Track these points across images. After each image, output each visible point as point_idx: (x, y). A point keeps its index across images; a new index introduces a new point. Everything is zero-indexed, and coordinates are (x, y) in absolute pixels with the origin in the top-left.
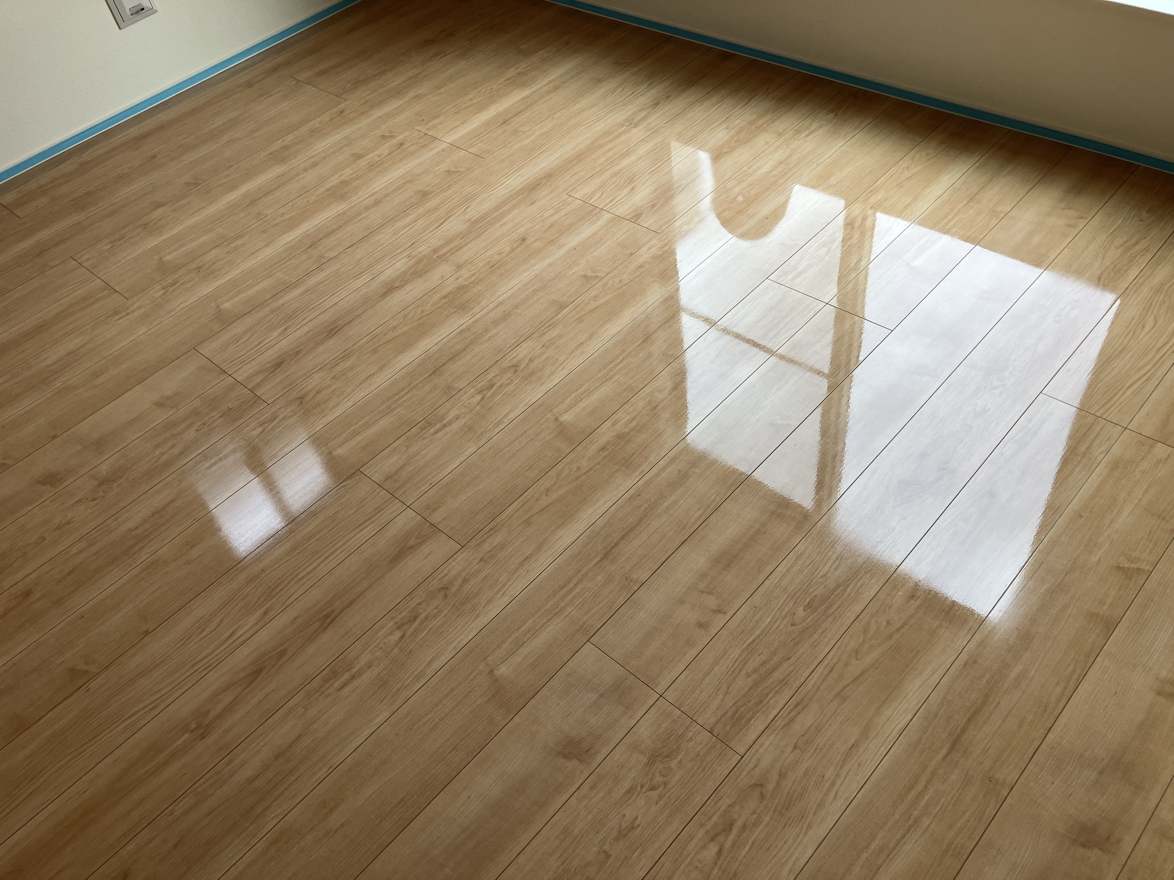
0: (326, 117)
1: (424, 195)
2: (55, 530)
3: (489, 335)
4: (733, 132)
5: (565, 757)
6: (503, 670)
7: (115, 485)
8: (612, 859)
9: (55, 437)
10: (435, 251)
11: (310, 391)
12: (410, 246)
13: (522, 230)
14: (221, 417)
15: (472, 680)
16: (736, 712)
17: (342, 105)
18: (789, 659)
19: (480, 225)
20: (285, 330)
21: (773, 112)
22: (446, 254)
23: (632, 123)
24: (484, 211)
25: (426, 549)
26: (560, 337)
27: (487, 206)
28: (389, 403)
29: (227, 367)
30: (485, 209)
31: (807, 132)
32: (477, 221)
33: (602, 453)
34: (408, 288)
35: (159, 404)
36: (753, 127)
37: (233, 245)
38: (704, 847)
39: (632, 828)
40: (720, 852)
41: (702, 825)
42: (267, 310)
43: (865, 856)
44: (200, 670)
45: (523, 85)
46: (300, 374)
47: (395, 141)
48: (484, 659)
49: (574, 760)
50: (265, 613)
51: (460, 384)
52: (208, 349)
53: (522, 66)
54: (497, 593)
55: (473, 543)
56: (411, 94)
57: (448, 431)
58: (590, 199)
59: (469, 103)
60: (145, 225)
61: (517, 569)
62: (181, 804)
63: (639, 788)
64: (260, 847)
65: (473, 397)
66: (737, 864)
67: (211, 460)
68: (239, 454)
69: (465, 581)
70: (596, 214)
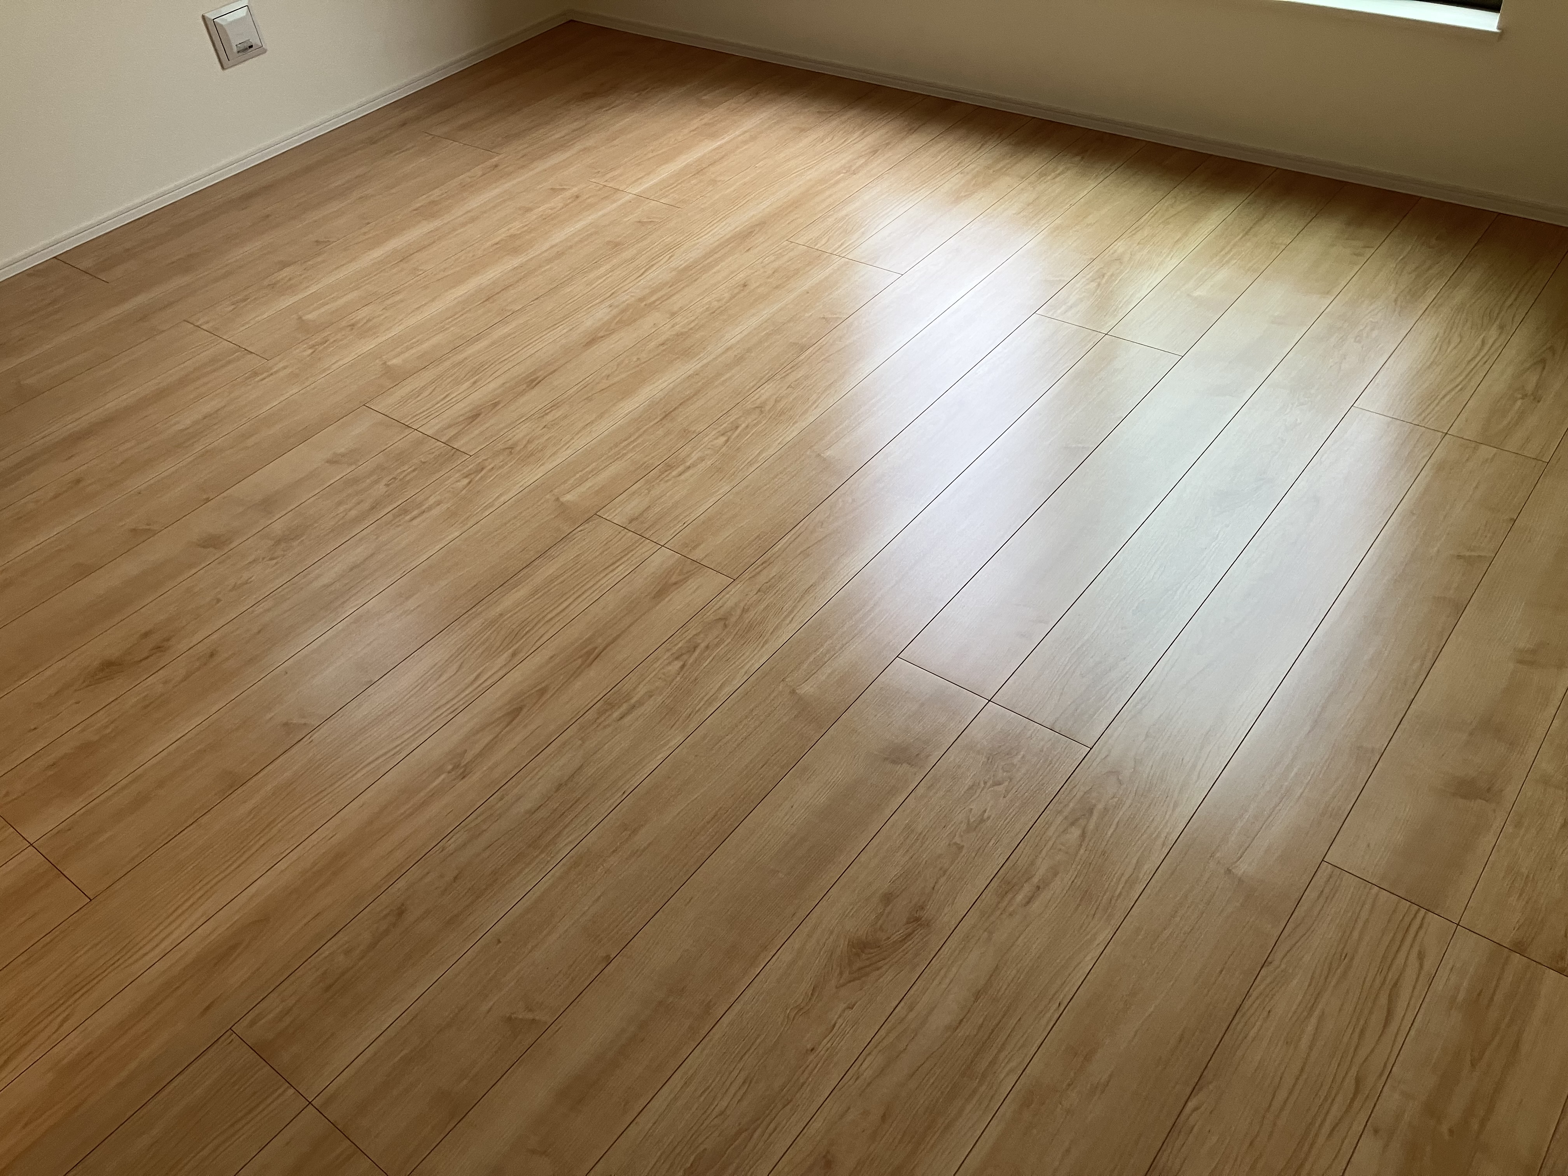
0: (478, 171)
1: (616, 246)
2: (231, 591)
3: (722, 379)
4: (969, 177)
5: (894, 762)
6: (807, 689)
7: (295, 544)
8: (964, 851)
9: (208, 500)
10: (641, 300)
11: (520, 441)
12: (610, 296)
13: (742, 275)
14: (414, 470)
15: (773, 700)
16: (1077, 708)
17: (496, 159)
18: (1124, 659)
19: (690, 273)
20: (475, 383)
21: (1010, 157)
22: (654, 302)
23: (850, 171)
24: (691, 260)
25: (692, 584)
26: (807, 377)
27: (694, 255)
28: (617, 449)
29: (410, 422)
30: (691, 258)
31: (1053, 174)
32: (687, 269)
34: (615, 337)
35: (333, 461)
36: (991, 171)
37: (389, 302)
38: (1065, 831)
39: (982, 821)
40: (1083, 835)
41: (1060, 812)
42: (447, 364)
43: (1240, 824)
44: (445, 714)
45: (713, 136)
46: (501, 426)
47: (568, 194)
48: (783, 680)
49: (904, 765)
50: (514, 655)
51: (700, 427)
52: (383, 404)
53: (707, 117)
54: (783, 620)
55: (746, 575)
56: (578, 147)
57: (695, 471)
58: (816, 244)
59: (650, 155)
60: (272, 286)
61: (802, 597)
62: (453, 840)
63: (982, 785)
64: (558, 871)
65: (716, 439)
66: (1104, 843)
67: (411, 513)
68: (444, 507)
69: (745, 611)
70: (825, 259)
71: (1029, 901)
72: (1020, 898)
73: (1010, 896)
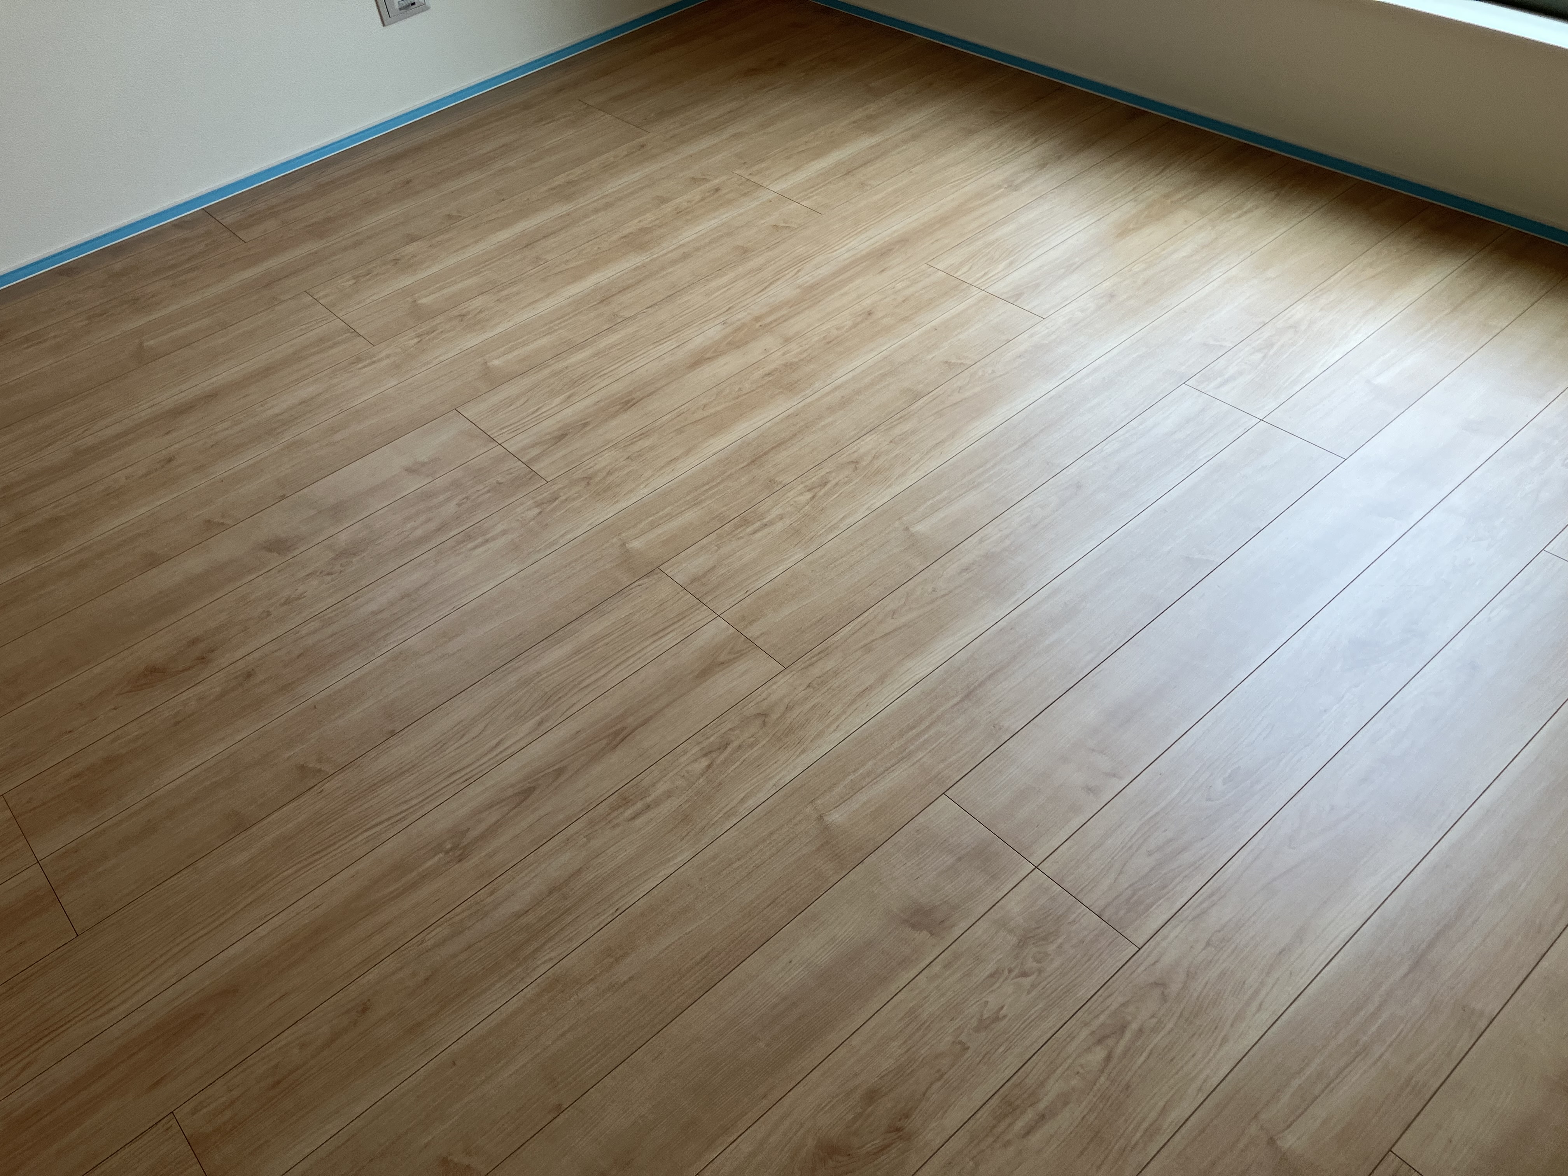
0: (622, 150)
1: (744, 252)
2: (282, 605)
3: (823, 423)
4: (1141, 206)
5: (913, 926)
6: (836, 817)
7: (355, 559)
8: (969, 1054)
9: (284, 497)
10: (757, 319)
11: (600, 470)
12: (727, 311)
13: (868, 302)
14: (489, 491)
15: (796, 824)
16: (1133, 895)
17: (644, 138)
18: (1202, 839)
19: (814, 293)
20: (569, 397)
21: (1195, 186)
22: (771, 323)
23: (1012, 186)
24: (820, 277)
25: (740, 667)
26: (914, 432)
27: (825, 271)
28: (696, 493)
29: (496, 435)
30: (820, 274)
31: (1239, 212)
32: (812, 287)
33: (965, 574)
34: (722, 360)
35: (412, 470)
36: (1169, 201)
37: (505, 293)
38: (1089, 1049)
39: (997, 1019)
40: (1108, 1058)
41: (1086, 1024)
42: (547, 372)
43: (1296, 1083)
44: (459, 782)
45: (873, 130)
46: (586, 450)
47: (708, 185)
48: (812, 802)
49: (924, 931)
50: (540, 723)
51: (785, 478)
52: (471, 411)
53: (872, 108)
54: (828, 726)
55: (800, 665)
56: (731, 131)
57: (770, 531)
58: (956, 272)
59: (803, 148)
60: (396, 261)
61: (854, 701)
62: (433, 934)
63: (1006, 972)
64: (530, 992)
65: (801, 494)
66: (1130, 1074)
67: (476, 539)
68: (510, 537)
69: (789, 708)
70: (964, 290)
71: (1029, 1131)
72: (1019, 1125)
73: (1008, 1120)
